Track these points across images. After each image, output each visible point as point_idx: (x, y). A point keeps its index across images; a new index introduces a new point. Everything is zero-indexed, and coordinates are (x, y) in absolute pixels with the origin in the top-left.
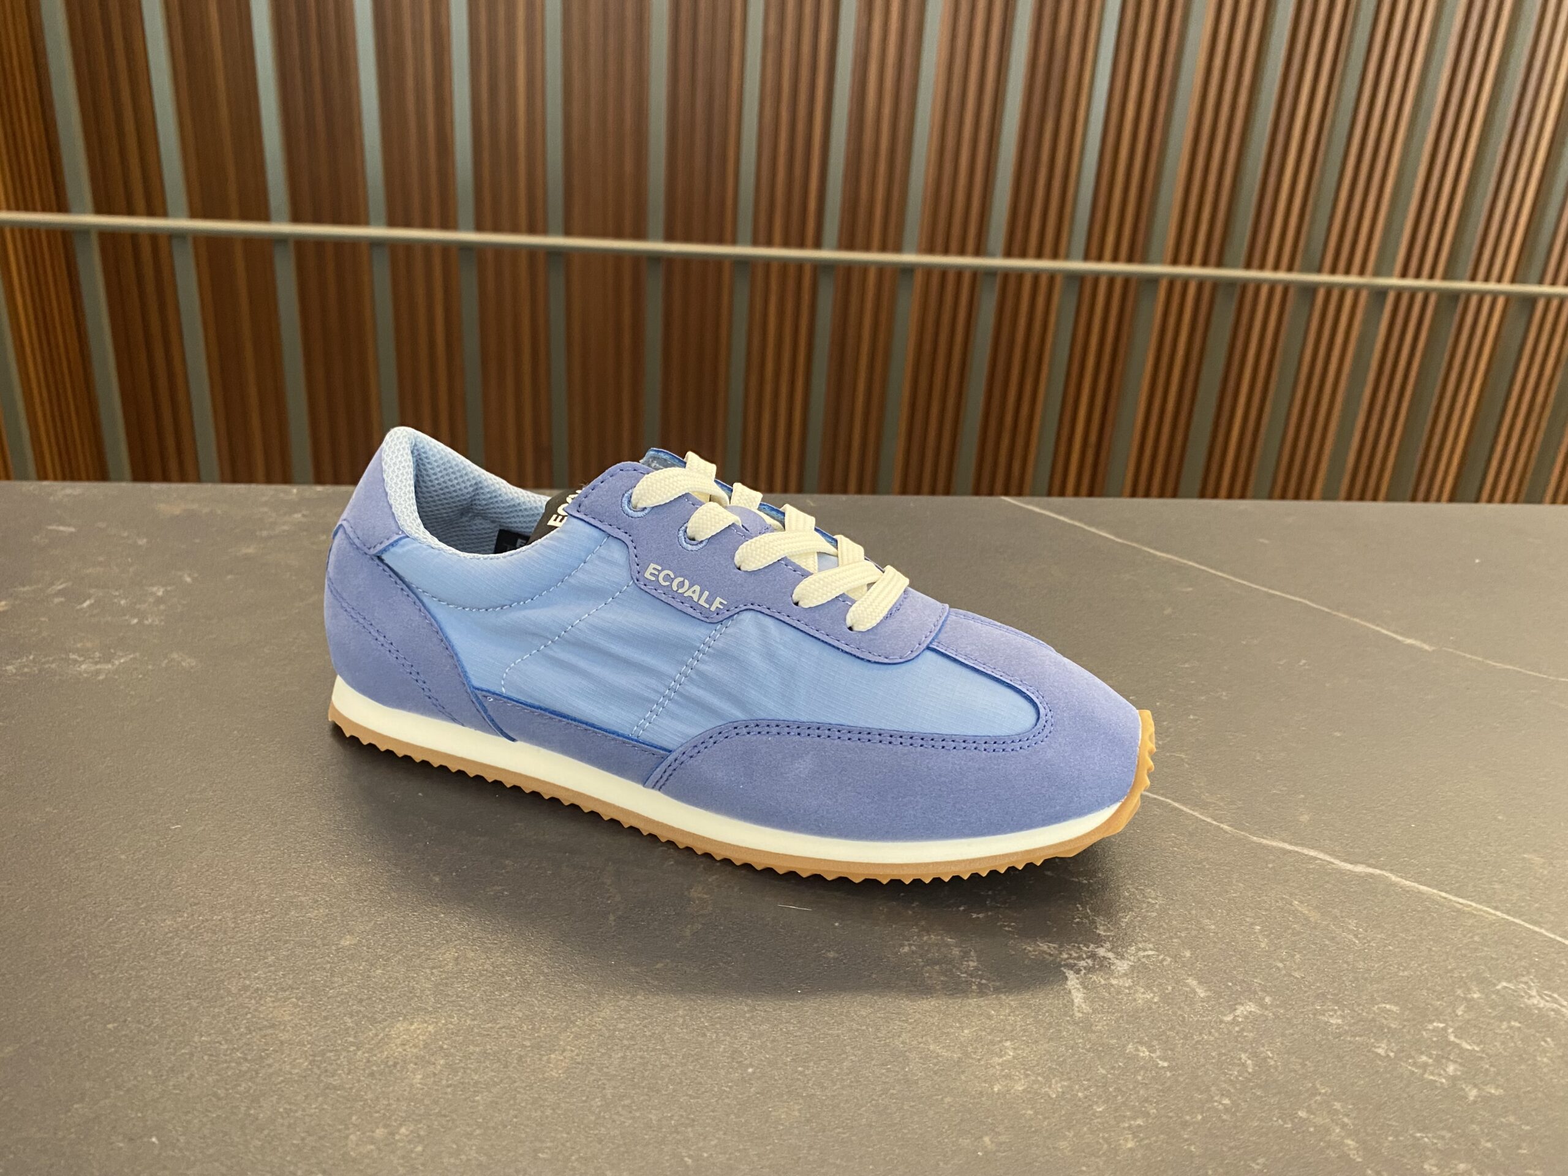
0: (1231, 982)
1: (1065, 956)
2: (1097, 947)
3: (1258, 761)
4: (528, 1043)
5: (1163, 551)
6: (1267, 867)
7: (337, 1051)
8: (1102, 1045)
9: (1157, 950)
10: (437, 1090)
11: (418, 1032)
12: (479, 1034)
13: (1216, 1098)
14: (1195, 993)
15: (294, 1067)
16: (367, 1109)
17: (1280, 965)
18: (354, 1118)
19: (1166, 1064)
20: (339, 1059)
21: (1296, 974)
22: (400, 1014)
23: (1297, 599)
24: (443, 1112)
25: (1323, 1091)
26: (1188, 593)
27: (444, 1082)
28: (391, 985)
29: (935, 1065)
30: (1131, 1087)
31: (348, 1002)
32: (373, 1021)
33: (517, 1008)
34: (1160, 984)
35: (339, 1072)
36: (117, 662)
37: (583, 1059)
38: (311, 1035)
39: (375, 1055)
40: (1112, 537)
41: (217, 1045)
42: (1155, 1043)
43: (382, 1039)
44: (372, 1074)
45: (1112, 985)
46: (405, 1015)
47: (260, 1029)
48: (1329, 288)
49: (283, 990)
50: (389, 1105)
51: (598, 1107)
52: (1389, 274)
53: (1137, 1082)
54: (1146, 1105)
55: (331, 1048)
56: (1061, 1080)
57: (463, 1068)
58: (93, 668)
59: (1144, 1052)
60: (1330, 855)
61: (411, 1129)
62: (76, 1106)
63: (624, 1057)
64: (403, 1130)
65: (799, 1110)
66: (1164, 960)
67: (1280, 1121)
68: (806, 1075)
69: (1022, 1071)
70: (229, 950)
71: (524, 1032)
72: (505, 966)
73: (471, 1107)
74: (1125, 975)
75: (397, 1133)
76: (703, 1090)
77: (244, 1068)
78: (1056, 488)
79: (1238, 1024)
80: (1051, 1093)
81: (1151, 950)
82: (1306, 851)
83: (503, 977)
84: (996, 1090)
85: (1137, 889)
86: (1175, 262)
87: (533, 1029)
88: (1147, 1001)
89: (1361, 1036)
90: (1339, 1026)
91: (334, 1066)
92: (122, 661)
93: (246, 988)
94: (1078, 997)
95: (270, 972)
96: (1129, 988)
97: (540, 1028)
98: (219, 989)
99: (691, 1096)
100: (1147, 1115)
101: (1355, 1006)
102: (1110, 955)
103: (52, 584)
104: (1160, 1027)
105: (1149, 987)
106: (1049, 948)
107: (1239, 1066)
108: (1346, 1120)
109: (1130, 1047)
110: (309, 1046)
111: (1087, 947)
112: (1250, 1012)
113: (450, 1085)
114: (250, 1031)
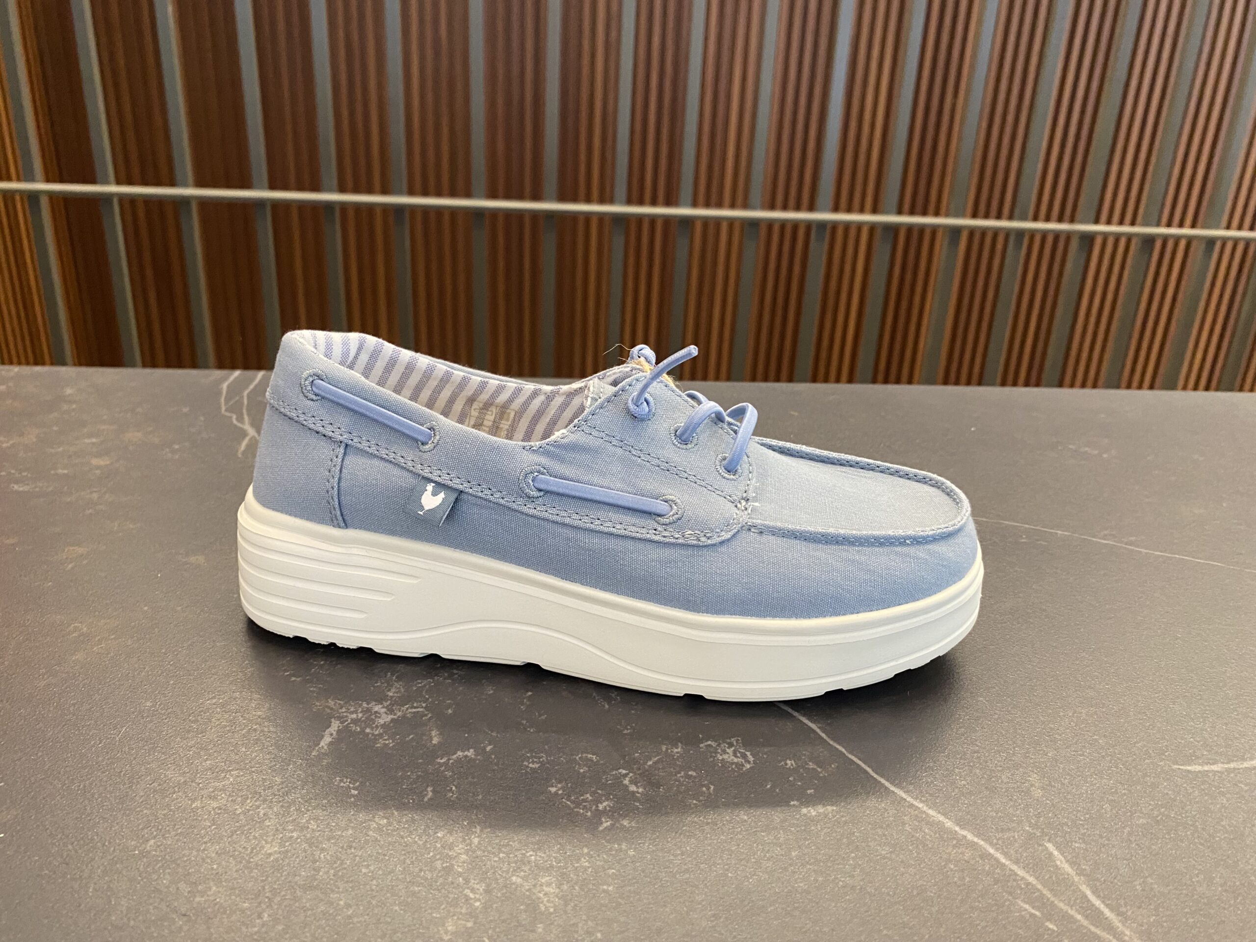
1: (344, 710)
2: (376, 705)
9: (426, 708)
14: (432, 740)
19: (356, 793)
34: (406, 734)
45: (364, 733)
59: (346, 783)
66: (426, 715)
69: (228, 794)
74: (383, 726)
79: (447, 765)
81: (422, 707)
84: (193, 806)
94: (327, 739)
96: (377, 735)
102: (382, 711)
105: (392, 737)
106: (335, 705)
111: (368, 704)
112: (466, 756)
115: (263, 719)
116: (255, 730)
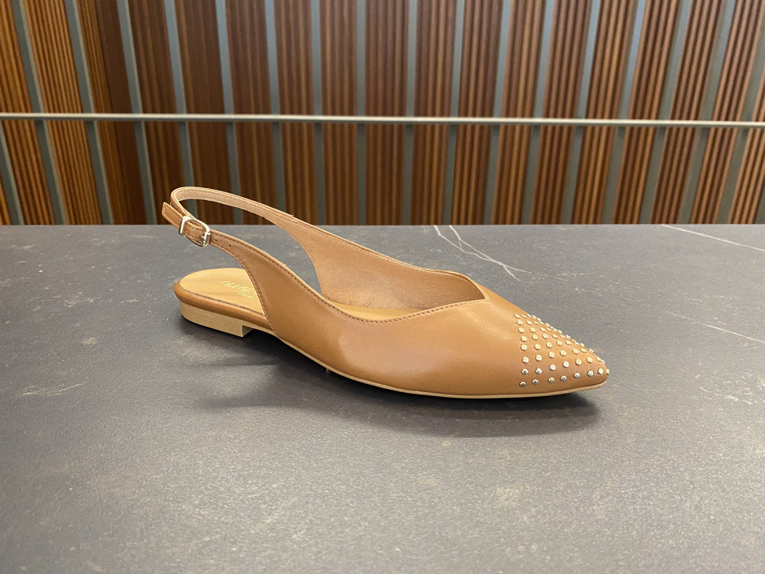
4: (576, 500)
7: (472, 503)
10: (539, 525)
11: (511, 493)
12: (546, 495)
16: (506, 535)
18: (502, 540)
22: (496, 483)
24: (550, 537)
27: (541, 521)
31: (464, 476)
32: (483, 487)
33: (559, 481)
35: (480, 514)
38: (453, 494)
39: (494, 506)
41: (405, 499)
43: (494, 497)
44: (498, 516)
46: (499, 484)
47: (425, 490)
50: (517, 533)
51: (637, 536)
57: (548, 513)
62: (346, 530)
63: (635, 509)
64: (533, 547)
71: (570, 494)
72: (539, 458)
73: (564, 535)
75: (531, 549)
77: (426, 511)
87: (574, 492)
91: (475, 511)
113: (545, 523)
114: (419, 492)
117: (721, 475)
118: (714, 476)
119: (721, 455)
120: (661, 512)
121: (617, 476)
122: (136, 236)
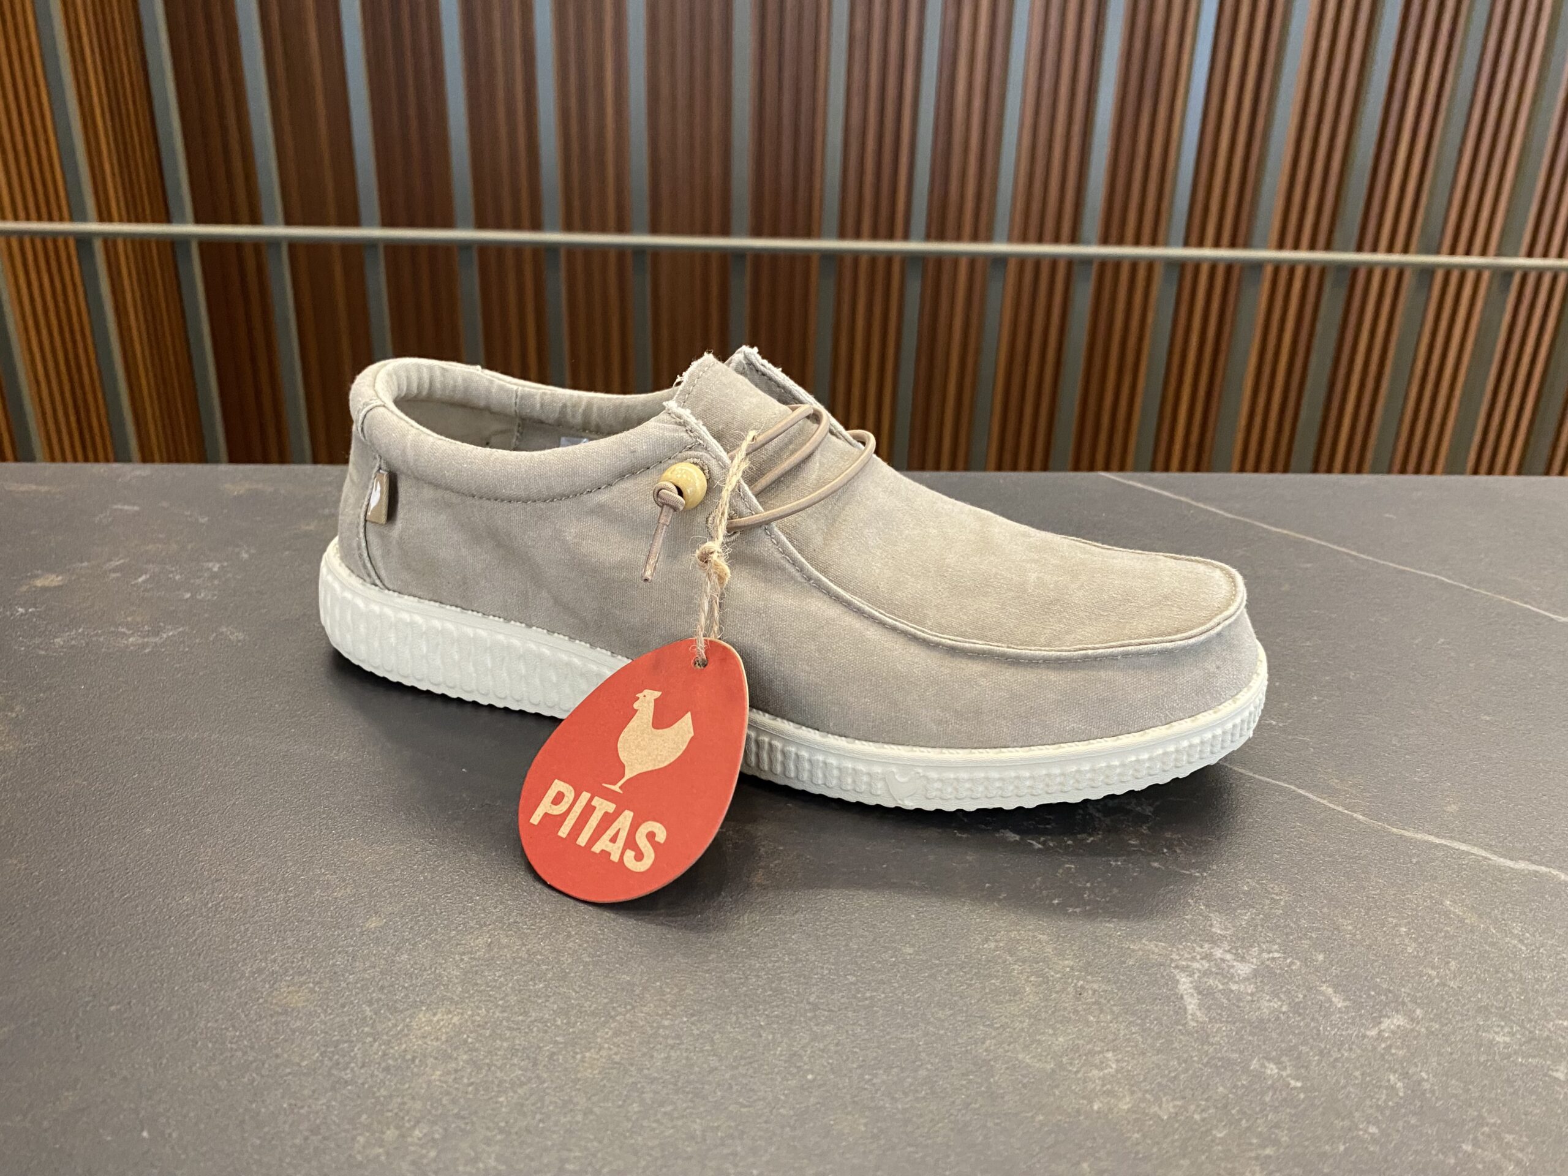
0: (1374, 990)
1: (1176, 956)
2: (1212, 948)
3: (1395, 745)
4: (561, 1039)
5: (1276, 526)
6: (1411, 862)
7: (352, 1042)
8: (1220, 1059)
9: (1285, 953)
10: (457, 1089)
11: (442, 1023)
12: (509, 1028)
13: (1361, 1127)
14: (1331, 1001)
15: (303, 1058)
16: (378, 1107)
17: (1434, 973)
18: (364, 1117)
19: (1299, 1084)
20: (353, 1050)
21: (1452, 984)
22: (422, 1002)
23: (1433, 576)
24: (462, 1113)
25: (1492, 1121)
26: (1307, 569)
27: (465, 1081)
28: (416, 972)
29: (1023, 1076)
30: (1258, 1109)
31: (368, 988)
32: (394, 1010)
33: (552, 1000)
34: (1288, 992)
35: (353, 1065)
36: (165, 636)
37: (622, 1058)
38: (325, 1024)
39: (392, 1048)
40: (1221, 512)
41: (224, 1031)
42: (1284, 1059)
43: (402, 1030)
44: (387, 1069)
45: (1232, 991)
46: (429, 1005)
47: (272, 1016)
48: (1448, 270)
49: (301, 974)
50: (404, 1103)
51: (635, 1113)
52: (1515, 255)
53: (1264, 1103)
54: (1277, 1131)
55: (345, 1038)
56: (1173, 1100)
57: (488, 1064)
58: (140, 641)
59: (1272, 1069)
60: (1485, 849)
61: (425, 1131)
62: (66, 1094)
63: (668, 1058)
64: (417, 1132)
65: (866, 1125)
66: (1292, 963)
67: (1440, 1156)
68: (874, 1085)
69: (1127, 1087)
70: (247, 930)
71: (558, 1027)
72: (541, 954)
73: (493, 1109)
74: (1247, 979)
75: (411, 1136)
76: (755, 1097)
77: (251, 1058)
78: (1160, 462)
79: (1384, 1040)
80: (1161, 1113)
81: (1276, 951)
82: (1456, 845)
83: (538, 965)
84: (1096, 1107)
85: (1259, 884)
86: (1281, 246)
87: (568, 1023)
88: (1273, 1012)
89: (1534, 1057)
90: (1507, 1046)
91: (347, 1059)
92: (171, 634)
93: (260, 971)
94: (1192, 1004)
95: (287, 954)
96: (1252, 994)
97: (576, 1022)
98: (232, 972)
99: (743, 1106)
100: (1276, 1142)
101: (1525, 1023)
102: (1228, 957)
103: (111, 560)
104: (1291, 1041)
105: (1275, 995)
106: (1156, 946)
107: (1386, 1088)
108: (1520, 1155)
109: (1254, 1065)
110: (323, 1035)
111: (1201, 947)
112: (1399, 1026)
113: (472, 1084)
114: (260, 1018)
115: (1080, 971)
116: (1082, 987)
117: (883, 993)
118: (868, 994)
119: (911, 951)
120: (718, 1064)
121: (676, 990)
122: (13, 487)
